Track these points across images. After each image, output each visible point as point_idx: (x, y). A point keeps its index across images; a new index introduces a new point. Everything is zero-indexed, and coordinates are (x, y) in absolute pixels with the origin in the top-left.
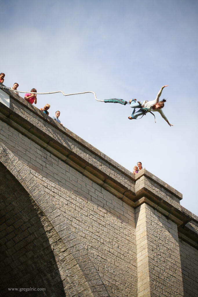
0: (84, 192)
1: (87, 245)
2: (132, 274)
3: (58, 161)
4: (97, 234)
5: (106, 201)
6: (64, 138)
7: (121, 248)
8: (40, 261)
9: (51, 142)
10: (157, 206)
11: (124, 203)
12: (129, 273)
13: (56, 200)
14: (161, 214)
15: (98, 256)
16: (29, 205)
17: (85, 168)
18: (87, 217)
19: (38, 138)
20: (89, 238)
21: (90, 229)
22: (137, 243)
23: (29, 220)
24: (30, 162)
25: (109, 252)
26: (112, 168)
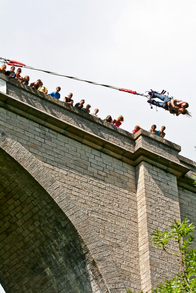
0: (84, 160)
1: (87, 210)
2: (133, 230)
3: (57, 135)
4: (97, 198)
5: (106, 165)
6: (62, 111)
7: (122, 207)
8: (46, 229)
9: (48, 119)
10: (155, 162)
11: (124, 163)
12: (129, 229)
13: (56, 172)
14: (159, 169)
15: (99, 218)
16: (30, 181)
17: (83, 138)
18: (87, 183)
19: (35, 117)
20: (89, 203)
21: (91, 195)
22: (138, 200)
23: (32, 194)
24: (29, 141)
25: (110, 213)
26: (111, 132)
